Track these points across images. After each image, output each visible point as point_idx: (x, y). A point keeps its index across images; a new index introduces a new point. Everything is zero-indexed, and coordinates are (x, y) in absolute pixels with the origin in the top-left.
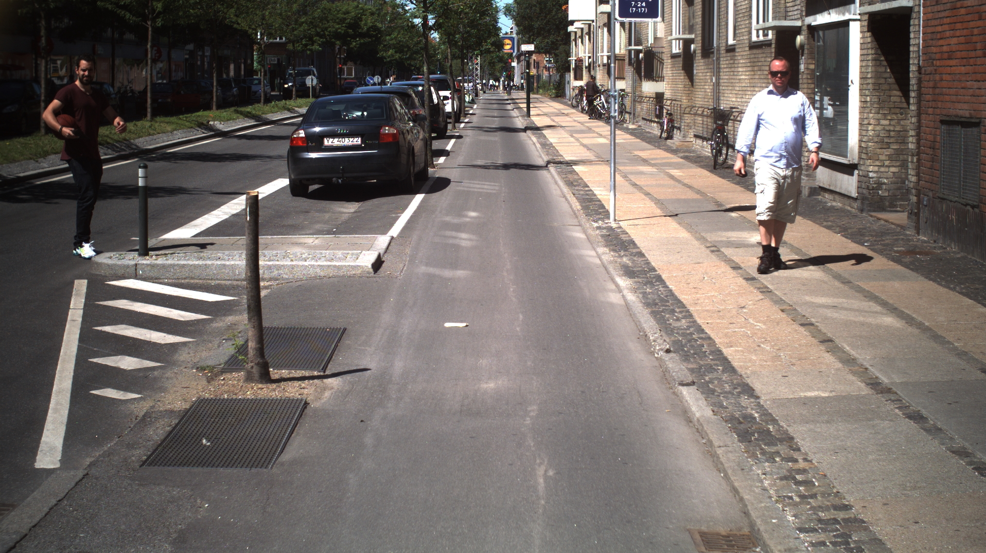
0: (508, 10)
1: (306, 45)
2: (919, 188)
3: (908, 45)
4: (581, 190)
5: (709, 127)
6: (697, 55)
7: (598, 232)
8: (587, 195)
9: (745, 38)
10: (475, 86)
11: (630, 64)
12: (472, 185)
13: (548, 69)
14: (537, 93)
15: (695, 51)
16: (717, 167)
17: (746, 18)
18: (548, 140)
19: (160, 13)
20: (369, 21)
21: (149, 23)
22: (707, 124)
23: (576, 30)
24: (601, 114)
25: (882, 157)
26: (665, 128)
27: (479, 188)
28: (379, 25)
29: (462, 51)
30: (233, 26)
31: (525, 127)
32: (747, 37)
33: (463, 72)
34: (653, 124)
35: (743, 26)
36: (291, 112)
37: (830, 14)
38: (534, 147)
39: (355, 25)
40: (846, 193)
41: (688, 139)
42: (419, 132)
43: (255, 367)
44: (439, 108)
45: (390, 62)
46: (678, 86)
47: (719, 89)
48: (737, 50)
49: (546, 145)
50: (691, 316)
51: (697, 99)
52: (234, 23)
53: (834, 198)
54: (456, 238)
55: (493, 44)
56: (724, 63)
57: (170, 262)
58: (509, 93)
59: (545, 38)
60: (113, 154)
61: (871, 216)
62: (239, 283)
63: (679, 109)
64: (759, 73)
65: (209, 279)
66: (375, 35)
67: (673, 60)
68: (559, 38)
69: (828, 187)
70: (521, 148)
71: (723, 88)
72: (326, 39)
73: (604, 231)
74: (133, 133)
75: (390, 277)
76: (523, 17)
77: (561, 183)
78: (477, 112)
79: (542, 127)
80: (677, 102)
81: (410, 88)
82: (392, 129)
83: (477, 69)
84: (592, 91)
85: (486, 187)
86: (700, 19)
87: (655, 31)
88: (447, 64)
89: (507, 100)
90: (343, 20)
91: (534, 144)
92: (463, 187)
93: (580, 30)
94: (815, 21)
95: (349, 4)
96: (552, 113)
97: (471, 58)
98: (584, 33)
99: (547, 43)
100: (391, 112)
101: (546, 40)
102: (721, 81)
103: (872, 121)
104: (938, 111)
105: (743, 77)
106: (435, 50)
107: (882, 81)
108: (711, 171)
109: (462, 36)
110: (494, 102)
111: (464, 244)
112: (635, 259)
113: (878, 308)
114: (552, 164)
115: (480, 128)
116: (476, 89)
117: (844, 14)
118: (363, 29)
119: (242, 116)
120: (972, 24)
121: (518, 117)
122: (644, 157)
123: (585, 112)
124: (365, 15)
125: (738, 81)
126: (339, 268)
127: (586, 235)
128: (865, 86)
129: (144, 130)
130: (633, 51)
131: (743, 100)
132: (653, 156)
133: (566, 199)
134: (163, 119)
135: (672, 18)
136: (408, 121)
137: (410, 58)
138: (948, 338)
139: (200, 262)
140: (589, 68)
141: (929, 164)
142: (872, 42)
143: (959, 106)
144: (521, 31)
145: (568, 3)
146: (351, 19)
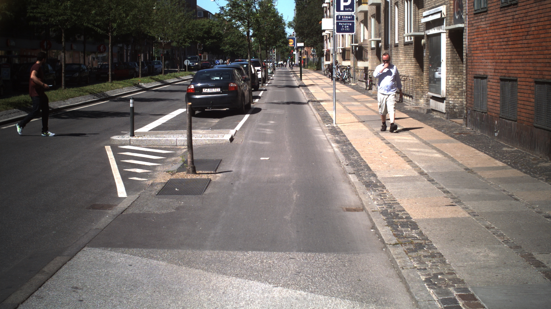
0: (290, 25)
1: (182, 43)
2: (467, 107)
3: (463, 44)
4: (323, 112)
6: (382, 48)
7: (327, 128)
8: (325, 114)
10: (274, 64)
11: (353, 53)
12: (271, 111)
13: (313, 55)
14: (307, 68)
15: (381, 46)
17: (402, 30)
18: (310, 91)
20: (216, 30)
21: (110, 34)
23: (326, 34)
25: (455, 94)
26: (368, 84)
27: (275, 112)
28: (221, 32)
29: (266, 46)
30: (148, 34)
31: (299, 85)
32: (402, 40)
33: (267, 57)
34: (363, 83)
35: (402, 34)
36: (178, 79)
37: (434, 29)
38: (302, 94)
39: (208, 32)
40: (442, 111)
42: (246, 86)
43: (190, 168)
44: (255, 75)
45: (227, 52)
46: (374, 63)
48: (399, 46)
49: (309, 94)
50: (360, 155)
52: (148, 33)
53: (437, 114)
54: (264, 131)
55: (283, 42)
56: (394, 52)
57: (144, 138)
58: (292, 68)
59: (309, 40)
60: (97, 98)
61: (450, 121)
62: (174, 147)
64: (408, 57)
65: (161, 146)
66: (219, 37)
67: (372, 51)
68: (318, 39)
69: (434, 109)
70: (296, 95)
72: (193, 40)
73: (330, 128)
74: (104, 89)
75: (237, 144)
76: (299, 27)
77: (314, 110)
78: (274, 78)
79: (308, 85)
81: (241, 66)
82: (234, 84)
83: (274, 56)
85: (278, 111)
86: (384, 30)
87: (364, 36)
88: (258, 53)
89: (291, 72)
90: (201, 30)
91: (303, 93)
92: (267, 112)
93: (328, 35)
94: (429, 32)
95: (204, 21)
96: (314, 78)
97: (271, 50)
98: (331, 36)
100: (234, 77)
101: (311, 40)
103: (451, 78)
104: (473, 73)
105: (401, 59)
107: (455, 60)
109: (266, 39)
110: (283, 73)
111: (268, 133)
112: (341, 137)
113: (435, 151)
114: (311, 102)
115: (276, 86)
116: (274, 66)
117: (440, 30)
118: (212, 34)
119: (154, 81)
120: (484, 35)
121: (295, 80)
122: (356, 98)
124: (214, 27)
125: (399, 61)
126: (216, 140)
127: (322, 130)
128: (448, 62)
129: (109, 87)
130: (354, 46)
132: (360, 98)
134: (116, 82)
135: (371, 29)
136: (241, 81)
137: (238, 50)
138: (457, 160)
139: (157, 139)
140: (333, 54)
141: (470, 96)
142: (450, 43)
143: (480, 70)
144: (298, 35)
145: (321, 20)
146: (206, 29)
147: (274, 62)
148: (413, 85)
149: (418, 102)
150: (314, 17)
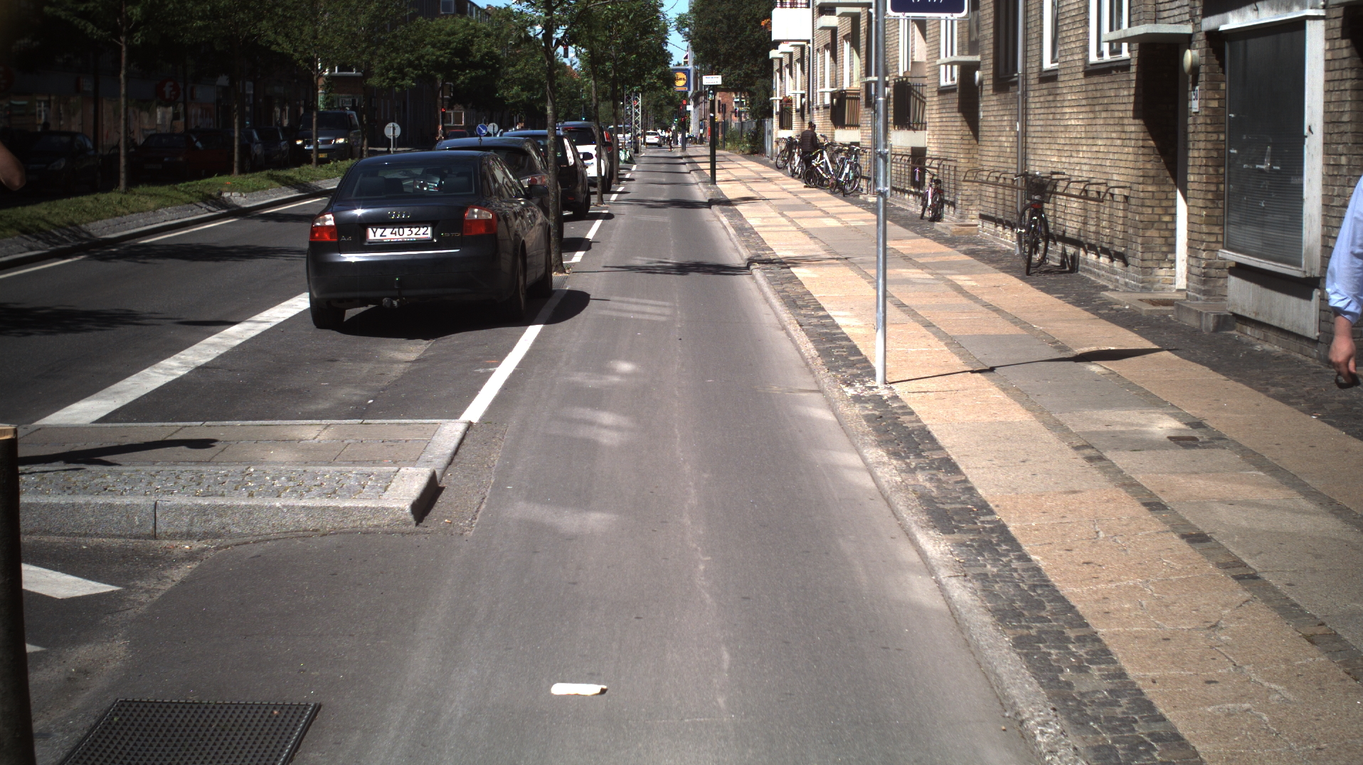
0: (682, 22)
1: (394, 79)
4: (812, 316)
5: (1008, 203)
6: (984, 88)
7: (857, 408)
8: (824, 326)
9: (1076, 57)
10: (635, 137)
11: (868, 105)
12: (625, 306)
13: (739, 114)
14: (723, 148)
15: (981, 82)
16: (1032, 271)
18: (747, 222)
19: (138, 24)
20: (483, 46)
21: (123, 39)
22: (1004, 199)
23: (781, 56)
24: (822, 180)
26: (930, 202)
27: (637, 312)
28: (498, 51)
29: (614, 86)
30: (271, 47)
31: (709, 200)
32: (1080, 56)
33: (616, 118)
34: (906, 196)
35: (1073, 39)
37: (1257, 10)
38: (724, 233)
39: (463, 50)
40: (1294, 330)
41: (967, 222)
42: (536, 214)
44: (576, 172)
45: (514, 105)
46: (951, 137)
47: (1026, 142)
48: (1061, 79)
49: (744, 231)
51: (985, 158)
52: (272, 43)
53: (1265, 336)
55: (660, 78)
56: (1036, 98)
58: (683, 148)
59: (735, 67)
60: (46, 249)
63: (952, 173)
64: (1104, 115)
66: (492, 65)
67: (941, 97)
68: (756, 69)
69: (1252, 316)
70: (703, 235)
71: (1035, 140)
72: (423, 70)
73: (870, 406)
74: (88, 213)
75: (449, 532)
76: (704, 38)
77: (776, 302)
78: (636, 176)
79: (736, 200)
80: (949, 163)
82: (484, 212)
83: (636, 114)
84: (809, 145)
85: (648, 309)
86: (991, 31)
87: (910, 52)
89: (681, 158)
90: (446, 44)
91: (725, 227)
92: (610, 309)
93: (787, 56)
94: (1225, 23)
95: (455, 21)
96: (749, 178)
97: (629, 98)
98: (794, 60)
99: (739, 75)
100: (485, 182)
101: (737, 71)
102: (1030, 129)
105: (1072, 122)
106: (577, 88)
108: (1022, 279)
109: (615, 64)
110: (663, 161)
112: (941, 475)
114: (758, 265)
115: (640, 202)
116: (636, 143)
118: (474, 57)
119: (277, 184)
121: (697, 184)
122: (904, 252)
123: (797, 176)
124: (478, 37)
125: (1063, 129)
127: (835, 415)
128: (1335, 137)
129: (107, 208)
130: (873, 85)
131: (1072, 160)
132: (917, 251)
133: (789, 334)
134: (144, 189)
135: (939, 31)
136: (517, 196)
140: (801, 112)
144: (702, 57)
145: (770, 17)
146: (458, 43)
147: (635, 132)
148: (1130, 215)
149: (1150, 278)
150: (746, 10)
